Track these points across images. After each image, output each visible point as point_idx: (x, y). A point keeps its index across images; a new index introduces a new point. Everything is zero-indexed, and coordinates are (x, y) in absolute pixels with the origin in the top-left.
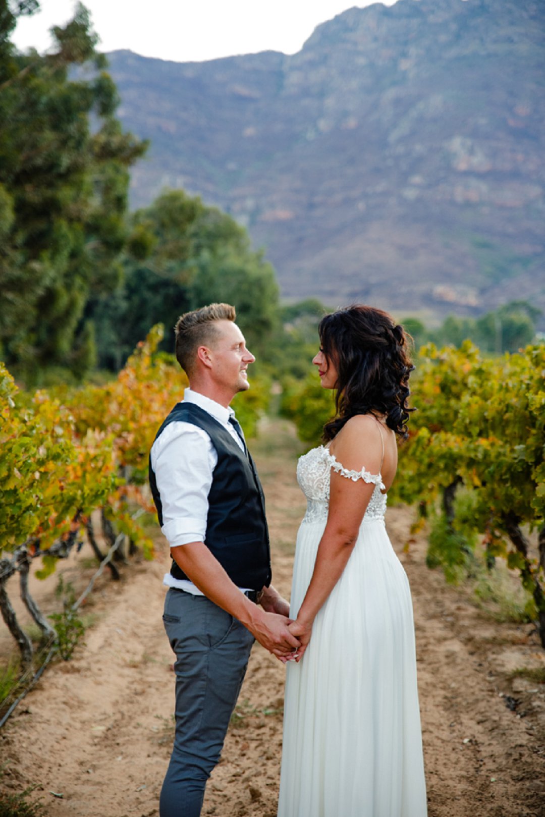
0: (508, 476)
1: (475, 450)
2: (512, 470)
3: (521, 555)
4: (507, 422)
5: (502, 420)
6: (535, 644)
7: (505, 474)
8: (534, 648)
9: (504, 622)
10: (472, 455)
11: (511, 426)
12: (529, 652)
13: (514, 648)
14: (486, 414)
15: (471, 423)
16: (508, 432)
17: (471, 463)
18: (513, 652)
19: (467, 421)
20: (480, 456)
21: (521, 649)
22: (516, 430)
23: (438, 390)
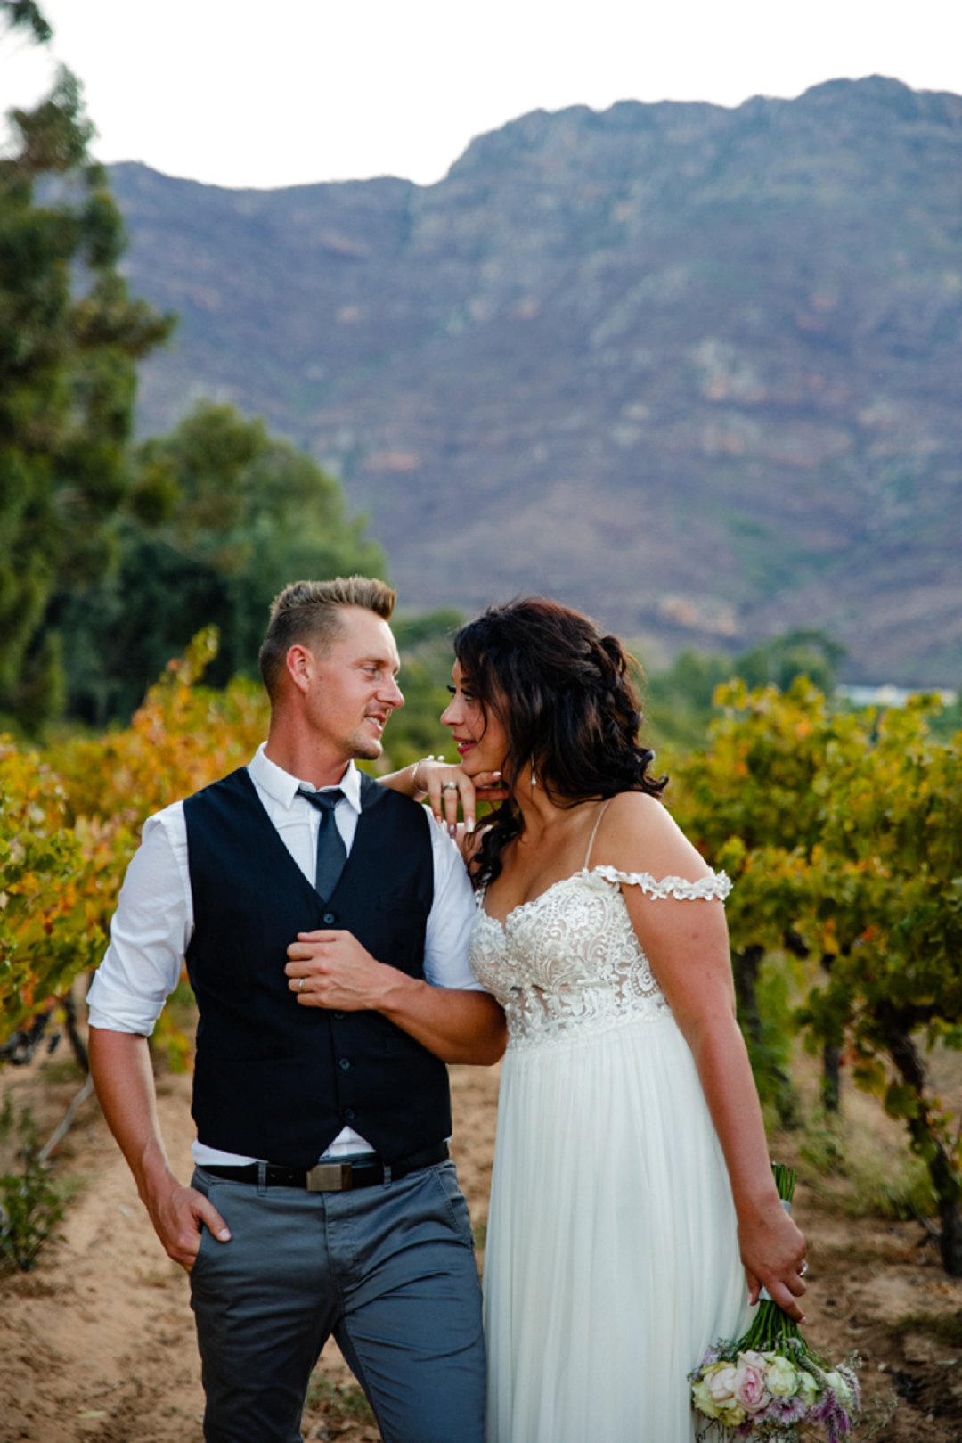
0: (939, 938)
1: (840, 885)
2: (948, 927)
3: (912, 1090)
4: (933, 830)
5: (921, 825)
6: (929, 1263)
7: (934, 934)
8: (930, 1271)
9: (863, 1216)
10: (832, 893)
11: (940, 838)
12: (921, 1279)
13: (892, 1269)
14: (889, 814)
15: (855, 831)
16: (933, 849)
17: (828, 908)
18: (891, 1278)
19: (848, 826)
20: (848, 895)
21: (906, 1274)
22: (950, 849)
23: (743, 770)
